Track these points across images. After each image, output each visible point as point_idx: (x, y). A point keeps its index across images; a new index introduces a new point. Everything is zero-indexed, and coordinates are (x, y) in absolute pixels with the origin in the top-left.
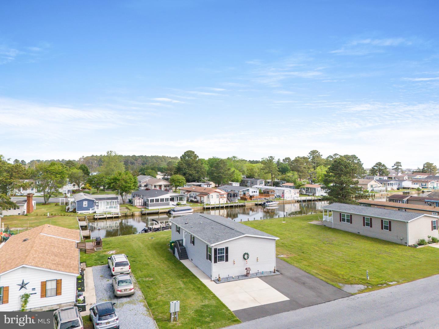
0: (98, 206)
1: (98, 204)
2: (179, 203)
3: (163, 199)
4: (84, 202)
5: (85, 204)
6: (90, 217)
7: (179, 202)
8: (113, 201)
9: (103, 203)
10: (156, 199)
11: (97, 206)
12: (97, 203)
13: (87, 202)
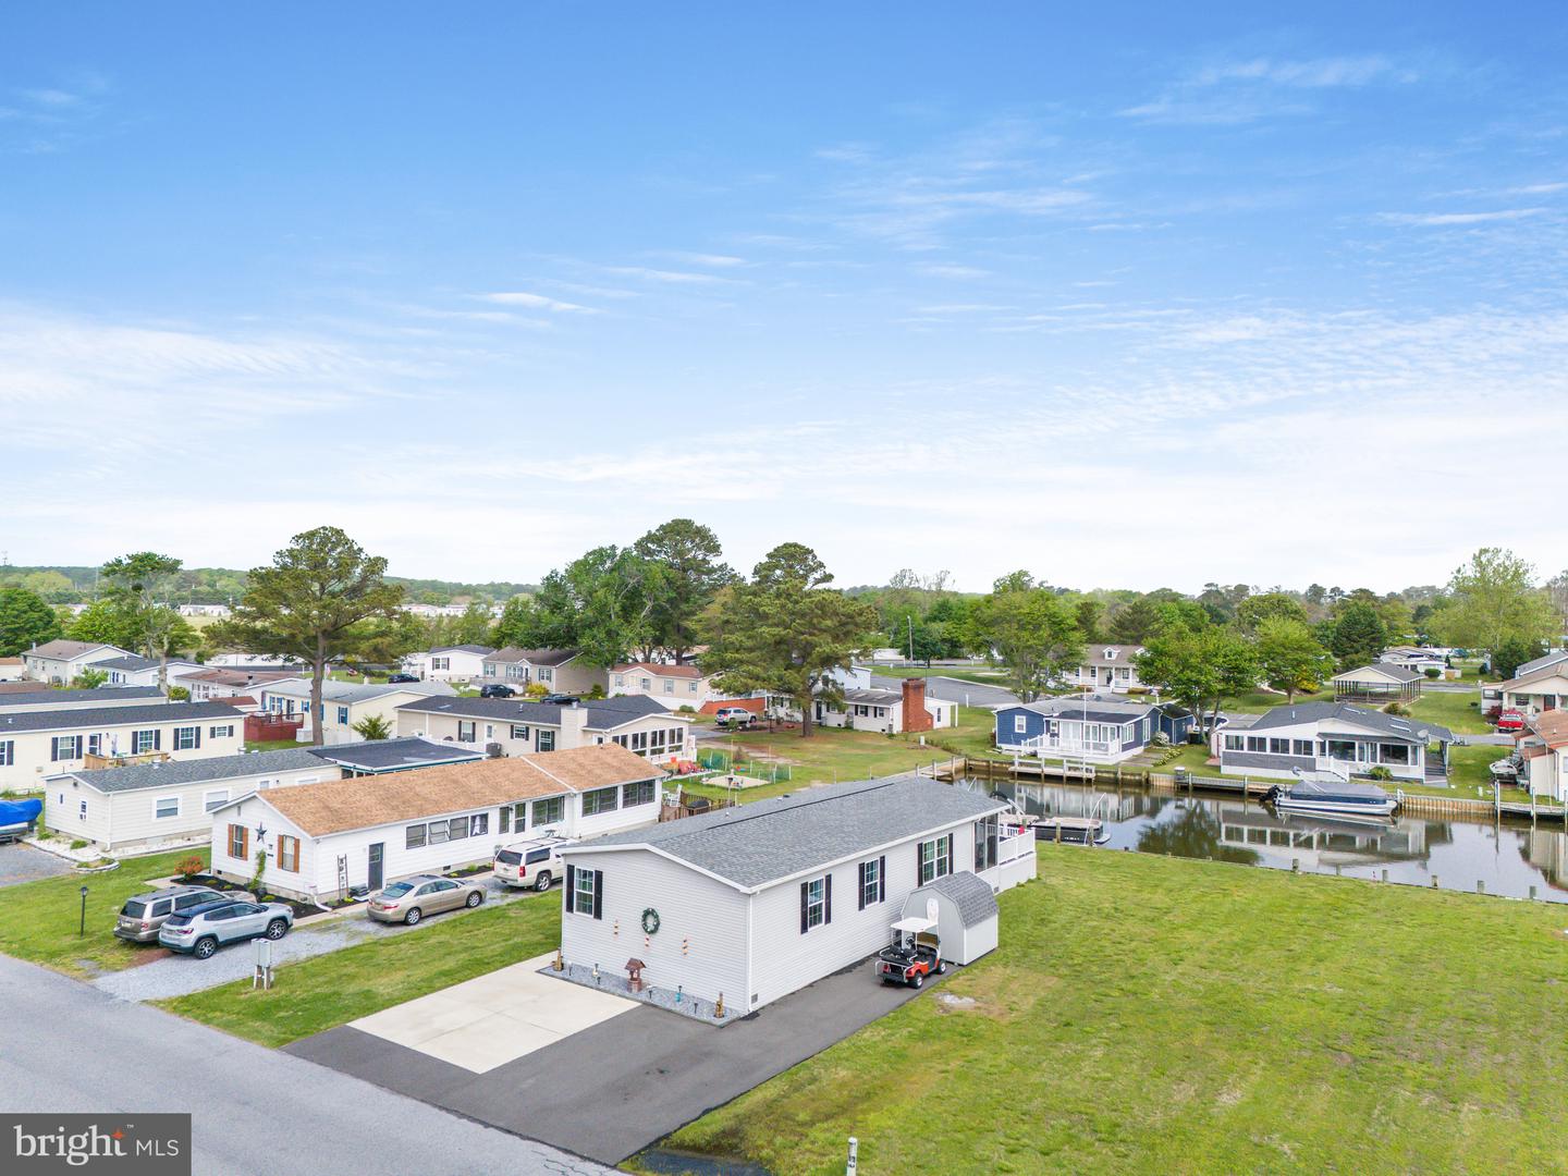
0: (1057, 735)
1: (1056, 728)
2: (1381, 768)
3: (1286, 742)
4: (1017, 717)
5: (1020, 722)
6: (1002, 763)
7: (1378, 763)
8: (1104, 724)
9: (1071, 726)
10: (1252, 740)
11: (1053, 735)
12: (1054, 725)
13: (1024, 717)
